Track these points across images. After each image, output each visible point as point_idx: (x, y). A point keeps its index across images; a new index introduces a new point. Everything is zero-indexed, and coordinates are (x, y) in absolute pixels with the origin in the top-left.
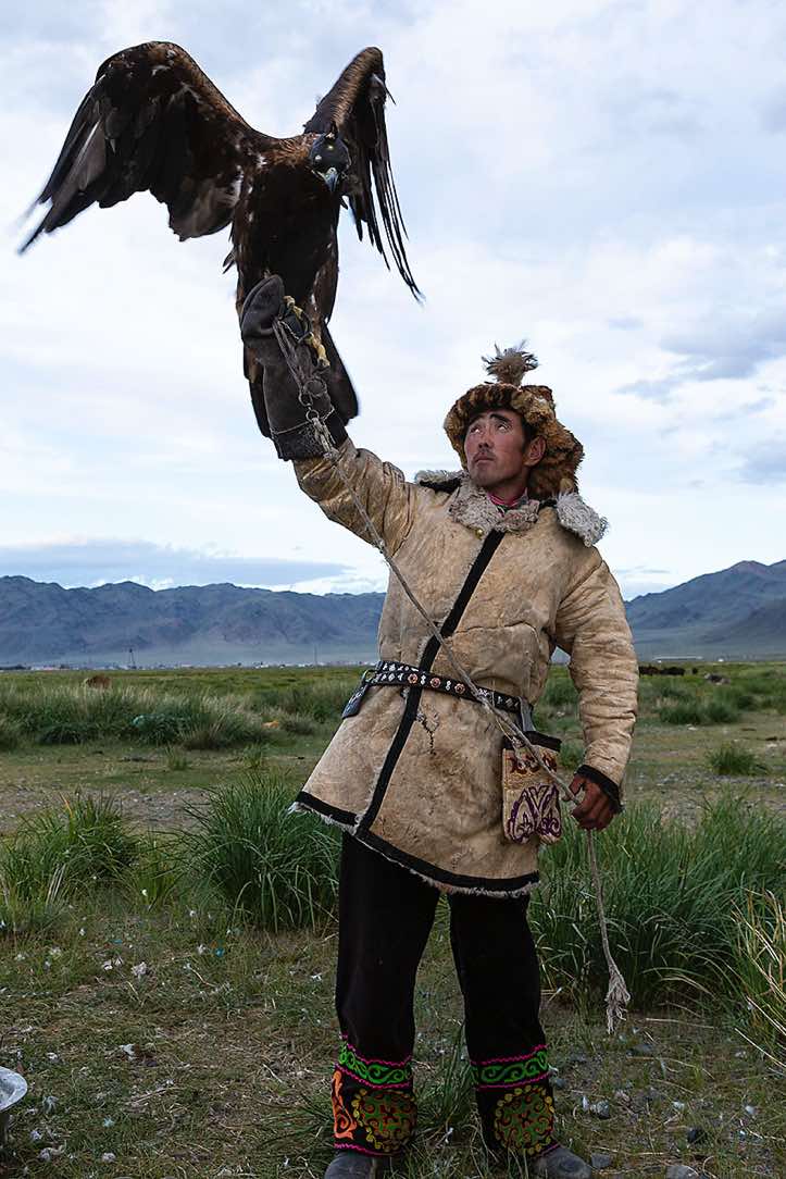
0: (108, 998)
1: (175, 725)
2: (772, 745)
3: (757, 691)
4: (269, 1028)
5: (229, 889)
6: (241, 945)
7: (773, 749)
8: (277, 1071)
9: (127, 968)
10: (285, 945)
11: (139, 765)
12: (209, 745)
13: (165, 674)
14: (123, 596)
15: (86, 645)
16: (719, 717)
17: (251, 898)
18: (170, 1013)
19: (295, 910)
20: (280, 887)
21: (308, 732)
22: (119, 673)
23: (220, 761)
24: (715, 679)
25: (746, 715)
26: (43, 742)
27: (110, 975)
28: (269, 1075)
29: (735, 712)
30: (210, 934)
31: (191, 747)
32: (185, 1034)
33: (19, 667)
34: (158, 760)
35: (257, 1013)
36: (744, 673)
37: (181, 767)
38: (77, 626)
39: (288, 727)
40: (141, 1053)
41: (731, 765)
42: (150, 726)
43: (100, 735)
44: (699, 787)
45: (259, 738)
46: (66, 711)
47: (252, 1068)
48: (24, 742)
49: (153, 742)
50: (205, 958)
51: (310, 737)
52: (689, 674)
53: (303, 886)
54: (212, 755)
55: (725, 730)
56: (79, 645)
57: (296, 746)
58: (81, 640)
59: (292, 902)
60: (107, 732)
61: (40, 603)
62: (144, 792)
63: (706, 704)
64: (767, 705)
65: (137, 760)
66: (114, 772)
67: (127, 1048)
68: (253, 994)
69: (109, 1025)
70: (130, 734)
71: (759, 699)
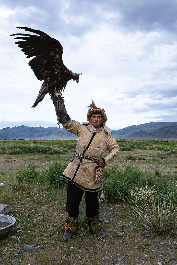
0: (32, 201)
1: (46, 150)
2: (136, 154)
3: (134, 145)
4: (56, 206)
5: (52, 182)
6: (53, 191)
7: (137, 155)
8: (57, 214)
9: (35, 195)
10: (60, 191)
11: (40, 157)
12: (52, 154)
13: (46, 141)
14: (39, 129)
15: (34, 136)
16: (129, 150)
17: (55, 183)
18: (41, 204)
19: (62, 185)
20: (59, 182)
21: (67, 151)
22: (39, 140)
23: (53, 156)
24: (128, 143)
25: (133, 149)
26: (26, 153)
27: (32, 196)
28: (56, 215)
29: (131, 149)
30: (48, 189)
31: (49, 154)
32: (43, 208)
33: (23, 139)
34: (44, 156)
35: (55, 204)
36: (133, 142)
37: (47, 157)
38: (32, 133)
39: (64, 150)
40: (35, 212)
41: (130, 158)
42: (42, 151)
43: (35, 152)
44: (126, 162)
45: (59, 152)
46: (29, 148)
47: (53, 214)
48: (23, 153)
49: (43, 153)
50: (47, 194)
51: (67, 152)
52: (125, 142)
53: (63, 182)
54: (52, 155)
55: (130, 152)
56: (33, 136)
57: (65, 154)
58: (33, 135)
59: (61, 184)
60: (36, 151)
61: (27, 130)
62: (41, 162)
63: (127, 147)
64: (136, 147)
65: (40, 156)
66: (36, 158)
67: (34, 211)
68: (55, 200)
69: (31, 206)
70: (39, 152)
71: (135, 146)
